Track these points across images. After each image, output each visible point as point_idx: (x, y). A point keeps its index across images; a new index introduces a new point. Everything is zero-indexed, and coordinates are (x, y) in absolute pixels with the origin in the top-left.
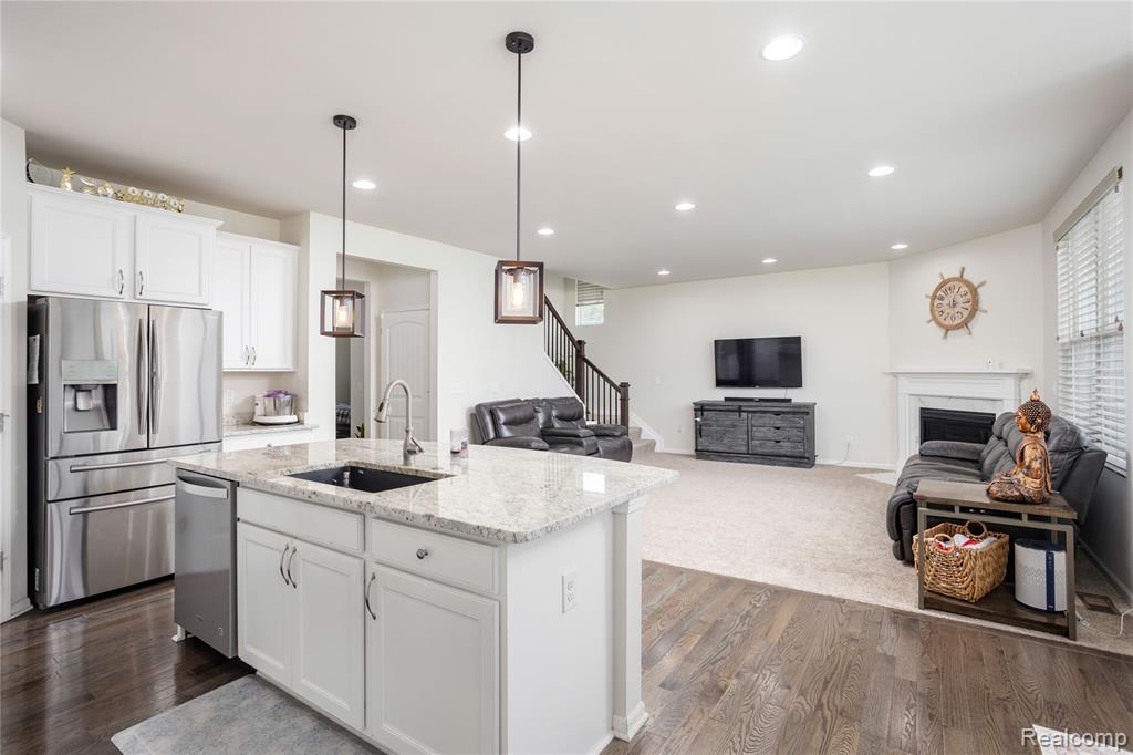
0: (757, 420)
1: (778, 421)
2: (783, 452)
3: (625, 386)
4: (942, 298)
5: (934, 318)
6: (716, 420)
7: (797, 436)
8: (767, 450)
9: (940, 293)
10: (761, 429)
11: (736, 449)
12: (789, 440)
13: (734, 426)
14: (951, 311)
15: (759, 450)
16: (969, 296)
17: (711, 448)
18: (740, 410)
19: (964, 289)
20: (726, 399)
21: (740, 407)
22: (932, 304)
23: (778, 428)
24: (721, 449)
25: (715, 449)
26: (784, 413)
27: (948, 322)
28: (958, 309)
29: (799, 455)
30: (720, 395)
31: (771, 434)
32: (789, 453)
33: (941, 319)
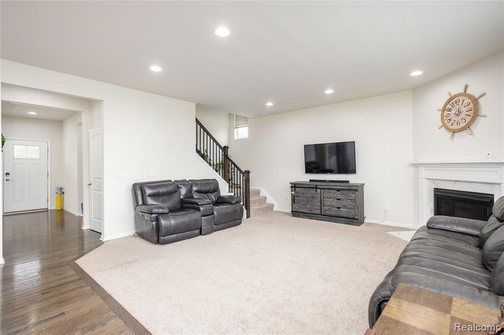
0: (326, 194)
1: (339, 195)
2: (342, 214)
3: (248, 172)
4: (450, 110)
5: (444, 125)
6: (303, 194)
7: (351, 205)
8: (332, 213)
9: (449, 106)
10: (328, 200)
11: (314, 212)
12: (345, 207)
13: (313, 197)
14: (456, 118)
15: (328, 213)
16: (471, 106)
17: (299, 210)
18: (316, 188)
19: (467, 100)
20: (310, 181)
21: (317, 185)
22: (442, 115)
23: (339, 200)
24: (306, 211)
25: (302, 211)
26: (342, 189)
27: (455, 127)
28: (463, 115)
29: (351, 217)
30: (307, 178)
31: (335, 203)
32: (346, 216)
33: (449, 125)
